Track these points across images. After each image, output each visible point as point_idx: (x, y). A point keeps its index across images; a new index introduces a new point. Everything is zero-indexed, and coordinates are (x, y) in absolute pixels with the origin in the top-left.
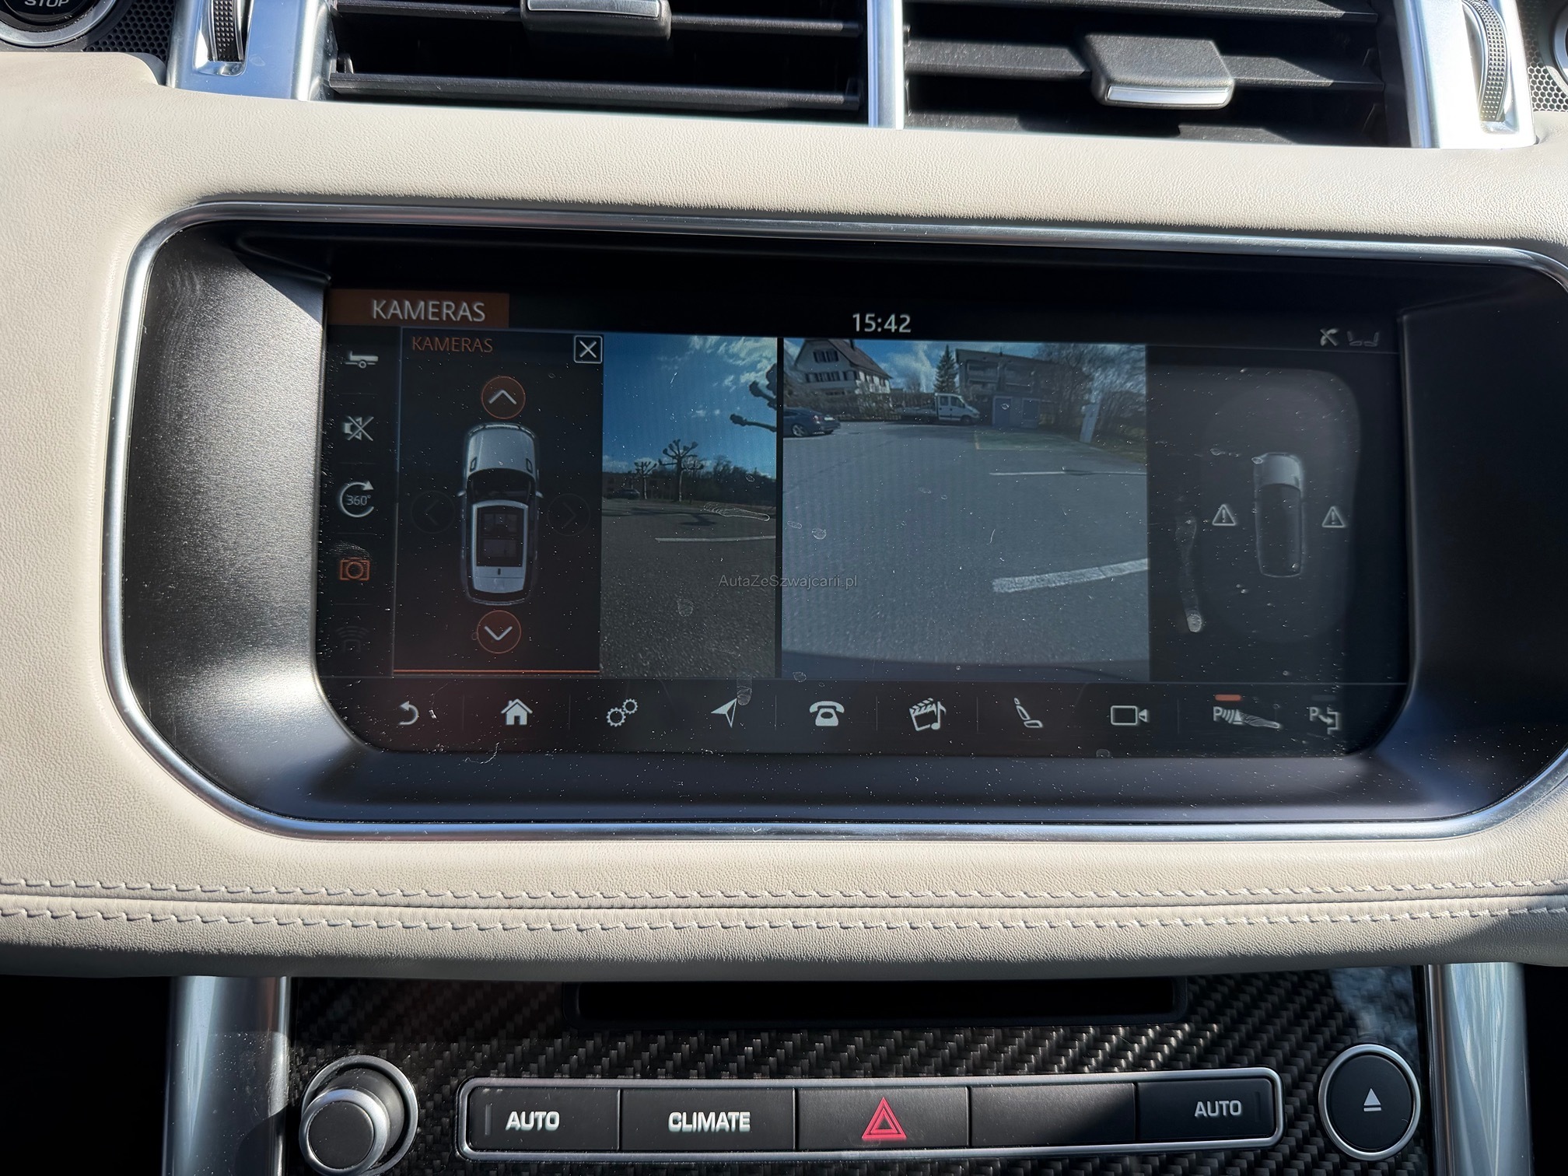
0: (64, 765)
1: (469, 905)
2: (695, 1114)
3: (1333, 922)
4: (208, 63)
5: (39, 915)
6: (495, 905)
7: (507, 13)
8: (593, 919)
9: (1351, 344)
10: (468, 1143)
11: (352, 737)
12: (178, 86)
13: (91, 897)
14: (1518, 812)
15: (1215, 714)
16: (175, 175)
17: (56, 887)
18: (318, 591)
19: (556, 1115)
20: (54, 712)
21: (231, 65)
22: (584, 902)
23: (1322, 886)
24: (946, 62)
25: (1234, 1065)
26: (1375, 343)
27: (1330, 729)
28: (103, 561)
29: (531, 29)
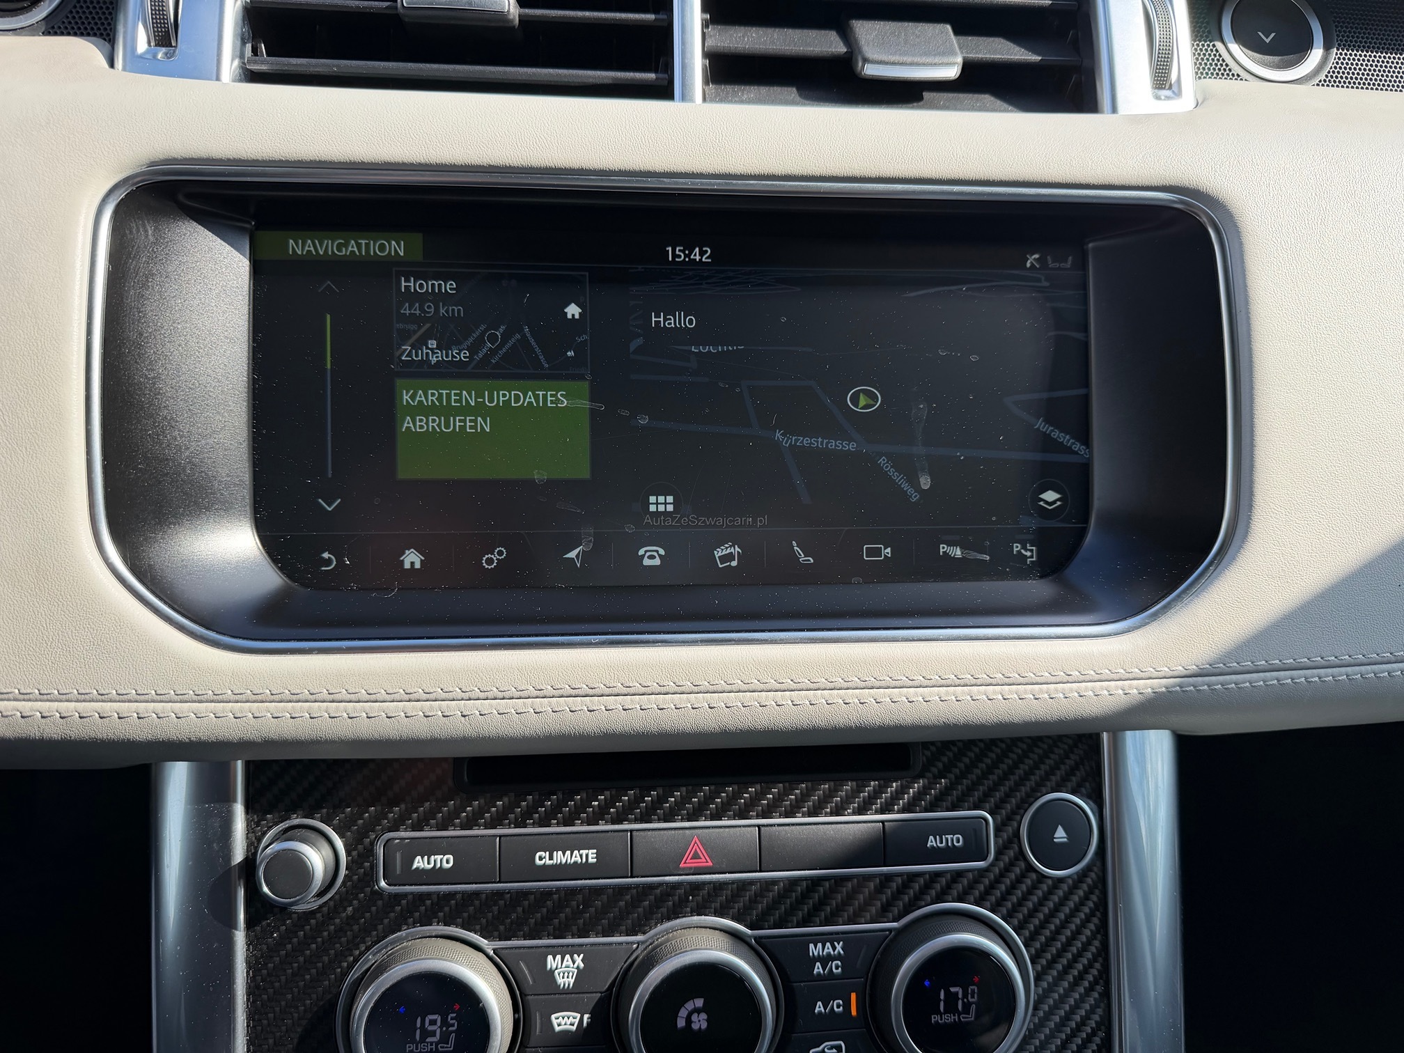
0: (65, 603)
1: (378, 699)
2: (555, 852)
3: (1020, 699)
4: (147, 49)
5: (50, 717)
6: (399, 699)
7: (387, 7)
8: (472, 707)
9: (1050, 266)
10: (384, 880)
11: (285, 578)
12: (124, 69)
13: (90, 701)
14: (1159, 617)
15: (941, 550)
16: (128, 145)
17: (63, 694)
18: (254, 467)
19: (451, 857)
20: (55, 562)
21: (166, 51)
22: (466, 696)
23: (1011, 673)
24: (738, 44)
25: (957, 809)
26: (1069, 265)
27: (1029, 560)
28: (87, 448)
29: (406, 20)
